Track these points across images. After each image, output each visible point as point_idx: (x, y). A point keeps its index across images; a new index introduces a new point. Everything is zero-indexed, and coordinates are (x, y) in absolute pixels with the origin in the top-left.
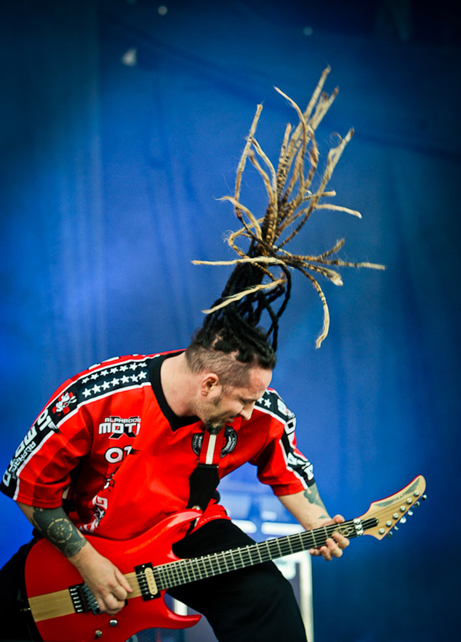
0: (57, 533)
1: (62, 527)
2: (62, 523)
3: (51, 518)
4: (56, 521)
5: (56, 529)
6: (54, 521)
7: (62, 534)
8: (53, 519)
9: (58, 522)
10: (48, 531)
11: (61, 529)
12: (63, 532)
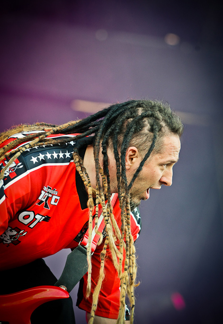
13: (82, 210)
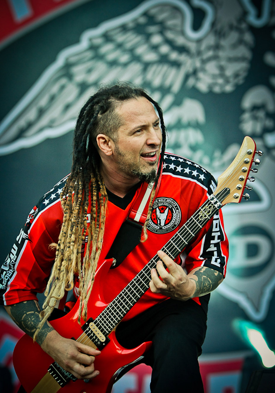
0: (29, 323)
1: (33, 318)
2: (32, 314)
3: (23, 311)
4: (28, 313)
5: (28, 320)
6: (26, 313)
7: (32, 323)
8: (25, 312)
9: (29, 314)
10: (22, 322)
11: (31, 319)
12: (33, 321)
13: (125, 209)
